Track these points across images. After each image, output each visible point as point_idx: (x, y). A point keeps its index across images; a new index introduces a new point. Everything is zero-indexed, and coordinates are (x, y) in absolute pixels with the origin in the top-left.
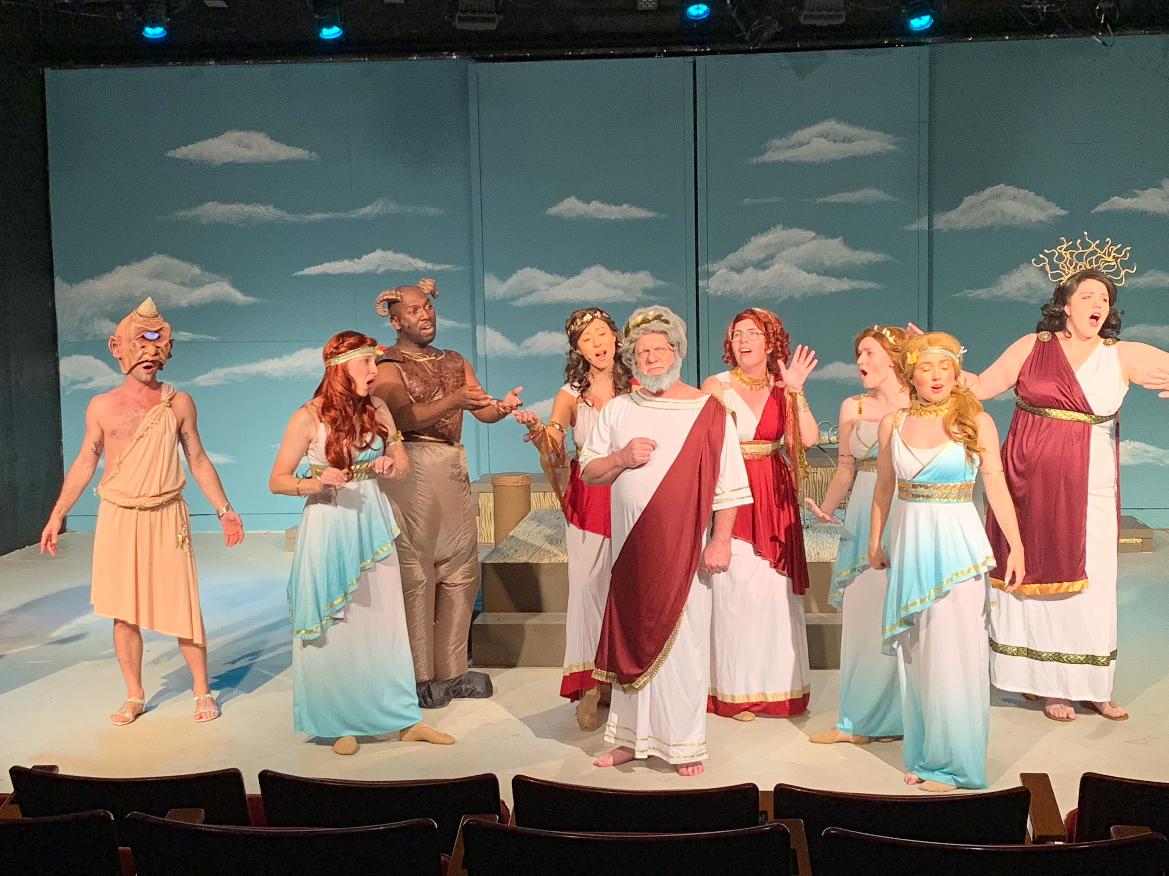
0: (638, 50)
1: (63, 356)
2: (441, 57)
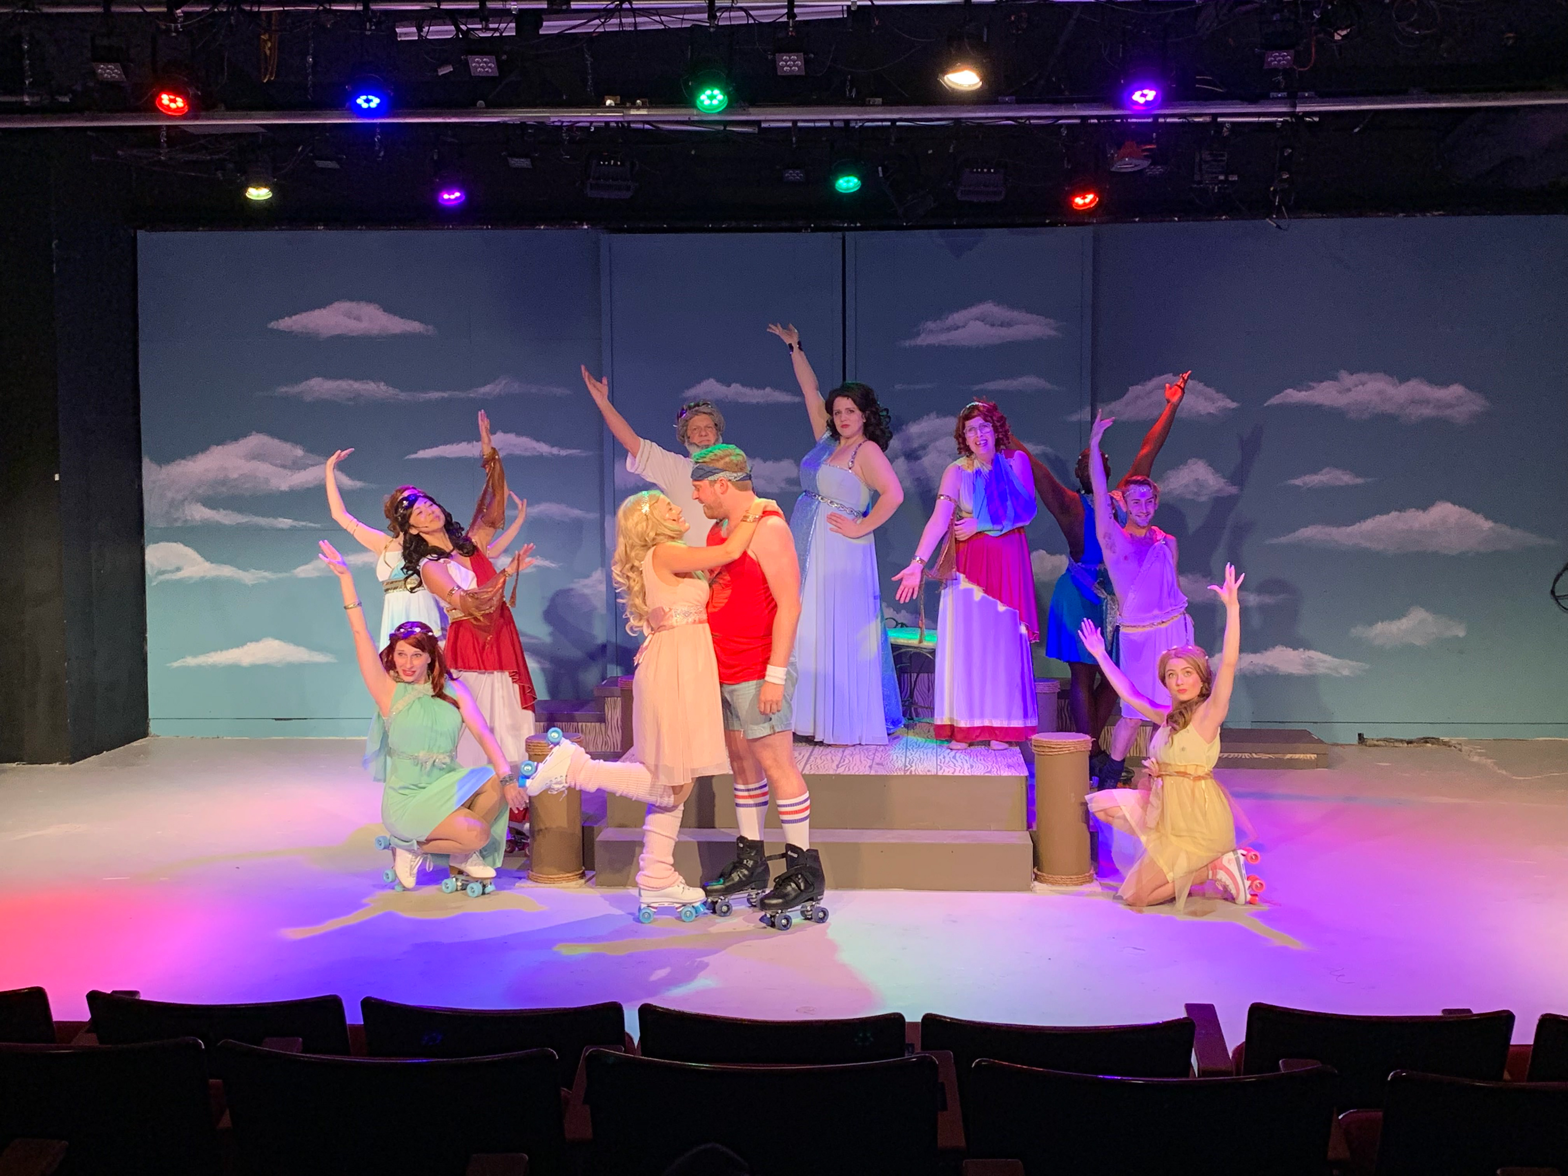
0: (785, 224)
1: (149, 543)
2: (571, 227)
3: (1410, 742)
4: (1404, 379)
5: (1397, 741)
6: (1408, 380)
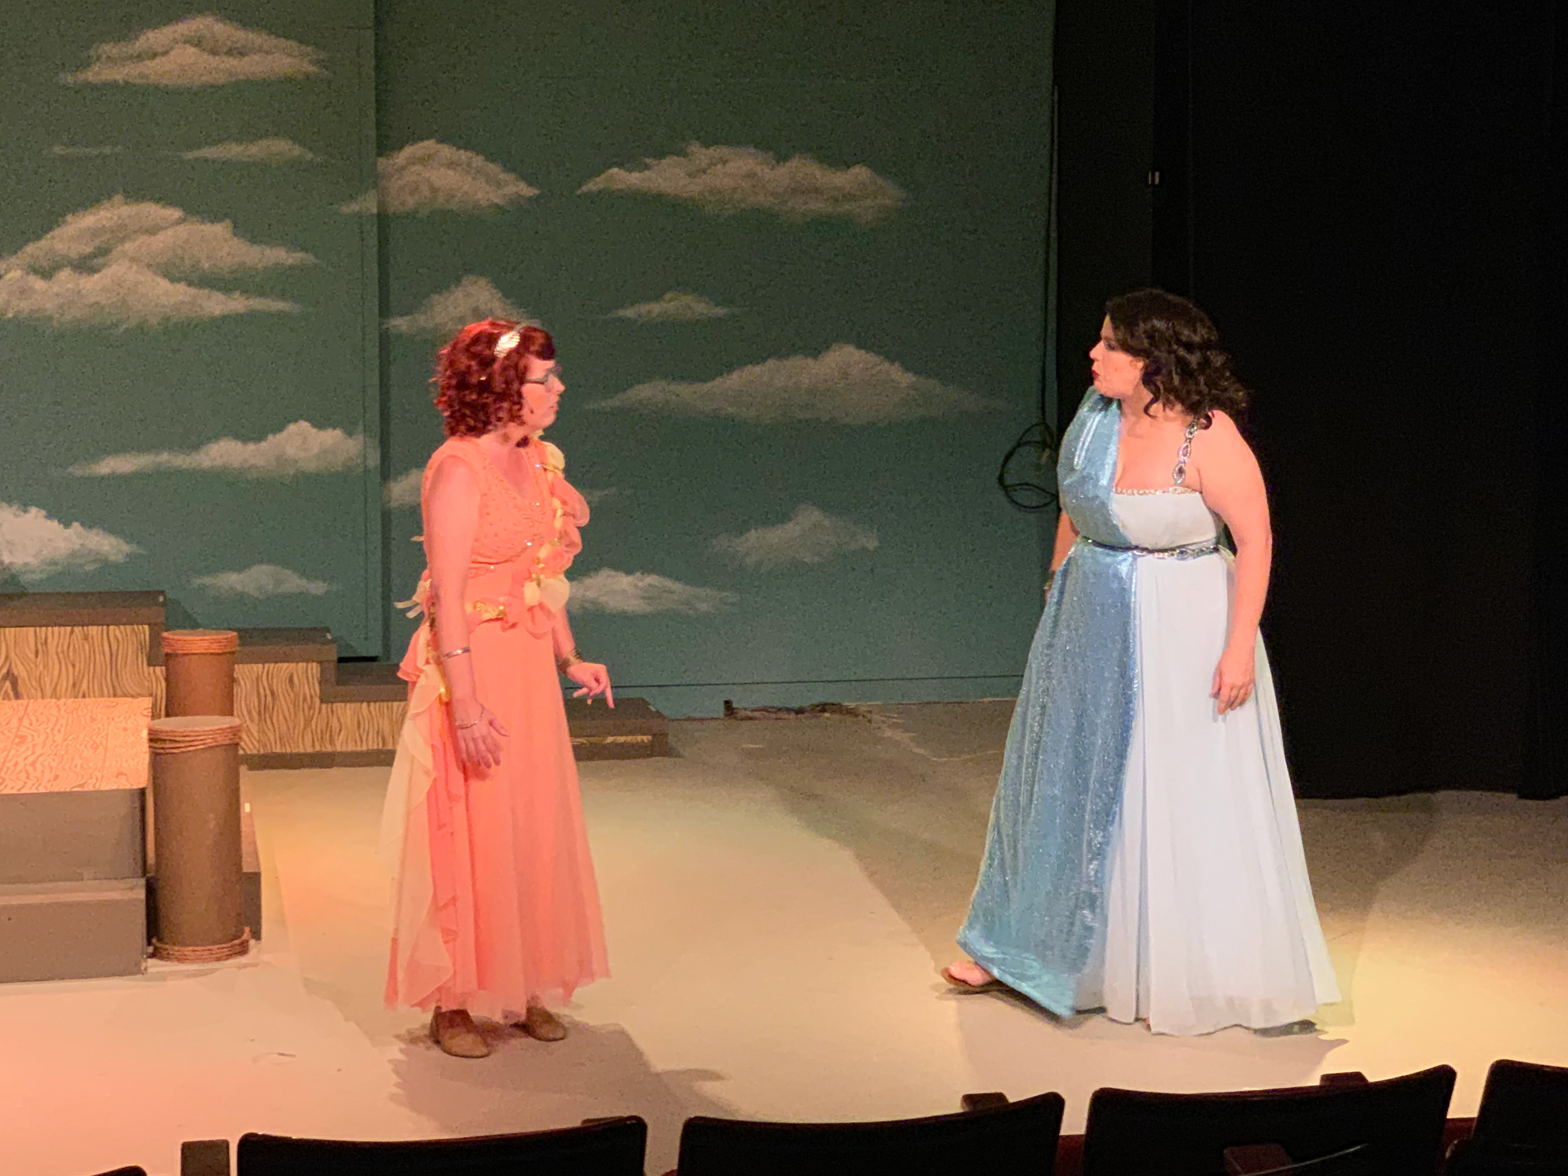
3: (800, 711)
4: (782, 158)
5: (780, 710)
6: (789, 157)
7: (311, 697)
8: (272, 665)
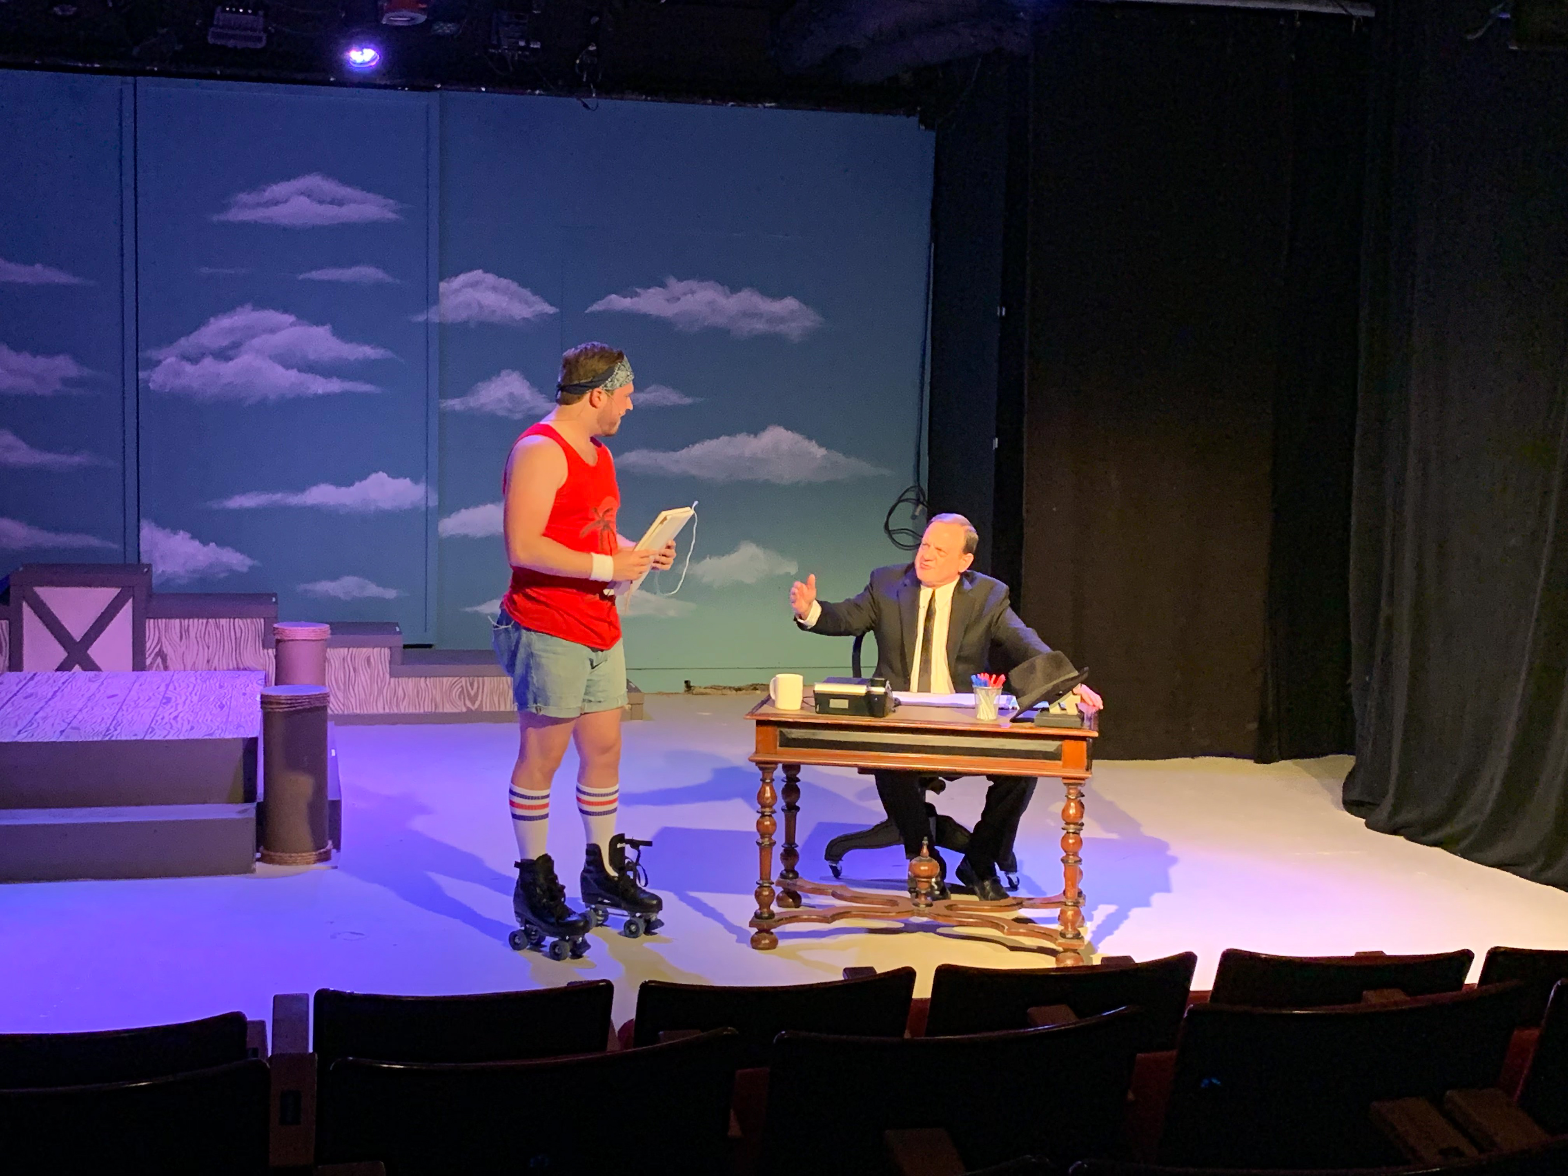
3: (739, 689)
4: (735, 288)
5: (725, 688)
6: (740, 290)
7: (384, 674)
8: (355, 650)
